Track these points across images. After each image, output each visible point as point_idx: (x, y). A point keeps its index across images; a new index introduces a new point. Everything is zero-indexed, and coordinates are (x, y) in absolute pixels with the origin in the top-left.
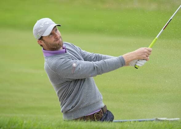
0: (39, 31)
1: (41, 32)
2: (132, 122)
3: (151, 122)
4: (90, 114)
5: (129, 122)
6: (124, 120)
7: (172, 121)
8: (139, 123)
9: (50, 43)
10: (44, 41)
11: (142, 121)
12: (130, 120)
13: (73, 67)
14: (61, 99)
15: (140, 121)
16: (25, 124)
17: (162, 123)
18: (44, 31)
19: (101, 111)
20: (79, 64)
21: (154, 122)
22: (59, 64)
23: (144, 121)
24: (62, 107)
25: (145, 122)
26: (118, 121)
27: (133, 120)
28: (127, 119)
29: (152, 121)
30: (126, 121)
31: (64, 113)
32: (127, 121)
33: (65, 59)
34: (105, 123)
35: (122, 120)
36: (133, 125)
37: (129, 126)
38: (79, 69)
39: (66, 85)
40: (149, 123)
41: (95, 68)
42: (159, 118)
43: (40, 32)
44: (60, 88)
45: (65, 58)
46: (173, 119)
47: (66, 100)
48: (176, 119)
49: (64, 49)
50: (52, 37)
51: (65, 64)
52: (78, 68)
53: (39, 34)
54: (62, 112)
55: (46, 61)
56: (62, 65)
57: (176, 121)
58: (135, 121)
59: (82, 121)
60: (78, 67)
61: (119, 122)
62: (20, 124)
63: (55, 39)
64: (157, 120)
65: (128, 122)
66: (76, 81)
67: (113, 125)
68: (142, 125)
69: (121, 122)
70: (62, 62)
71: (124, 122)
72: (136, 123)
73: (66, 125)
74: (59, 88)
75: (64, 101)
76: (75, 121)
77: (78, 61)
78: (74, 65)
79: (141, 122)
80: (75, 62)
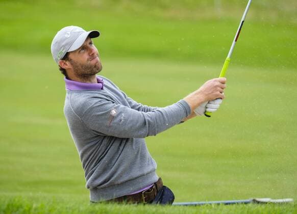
0: (63, 44)
1: (67, 44)
2: (213, 206)
3: (245, 205)
4: (135, 193)
5: (210, 205)
6: (200, 203)
7: (280, 204)
8: (225, 207)
9: (80, 64)
10: (70, 60)
11: (230, 204)
12: (210, 202)
13: (111, 115)
14: (86, 165)
15: (227, 204)
16: (36, 209)
17: (263, 206)
18: (71, 44)
19: (154, 187)
20: (121, 113)
21: (250, 205)
22: (89, 105)
23: (233, 203)
24: (87, 180)
25: (234, 205)
26: (189, 203)
27: (214, 202)
28: (205, 201)
29: (246, 203)
30: (202, 204)
31: (91, 190)
32: (205, 204)
33: (100, 100)
34: (169, 206)
35: (197, 203)
36: (215, 209)
37: (207, 211)
38: (121, 120)
39: (95, 142)
40: (241, 206)
41: (147, 123)
42: (258, 199)
43: (64, 46)
44: (86, 147)
45: (101, 98)
46: (281, 201)
47: (95, 166)
48: (287, 200)
49: (101, 84)
50: (84, 53)
51: (99, 108)
52: (118, 119)
53: (62, 48)
54: (88, 187)
55: (68, 98)
56: (94, 108)
57: (287, 203)
58: (219, 204)
59: (130, 204)
60: (120, 117)
61: (192, 205)
62: (27, 208)
63: (90, 56)
64: (254, 201)
65: (207, 206)
66: (112, 139)
67: (181, 210)
68: (231, 210)
69: (196, 205)
70: (95, 104)
71: (199, 205)
72: (220, 207)
73: (104, 211)
74: (84, 146)
75: (90, 169)
76: (119, 204)
77: (122, 106)
78: (114, 112)
79: (228, 206)
80: (116, 108)
